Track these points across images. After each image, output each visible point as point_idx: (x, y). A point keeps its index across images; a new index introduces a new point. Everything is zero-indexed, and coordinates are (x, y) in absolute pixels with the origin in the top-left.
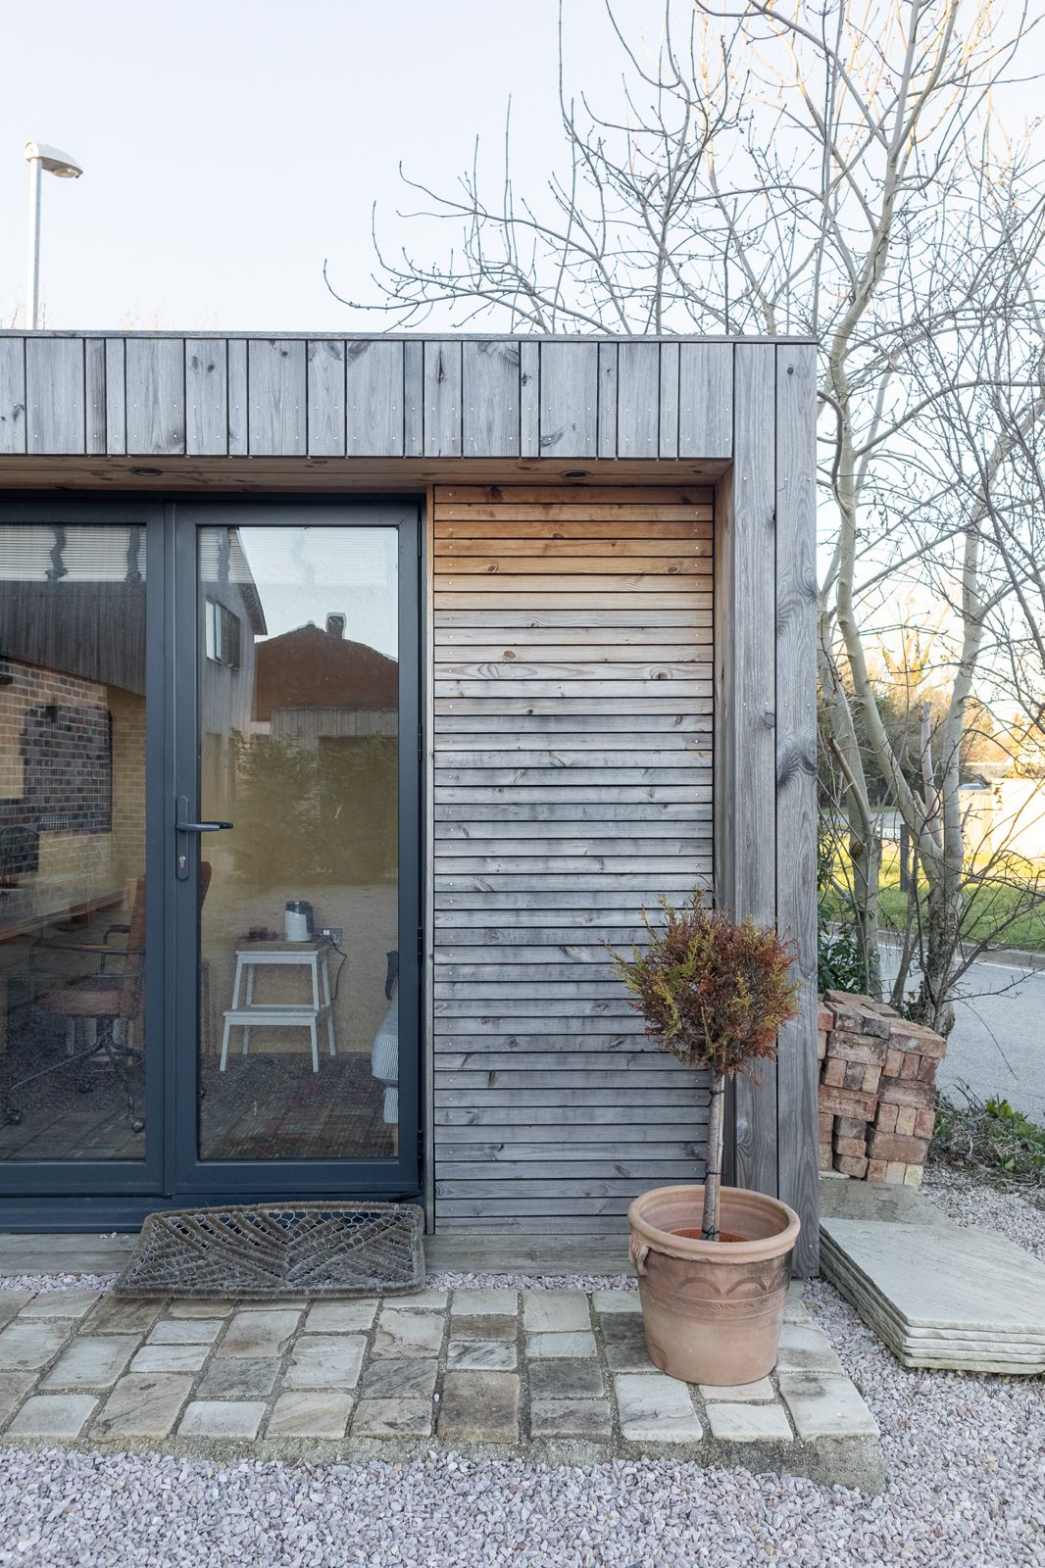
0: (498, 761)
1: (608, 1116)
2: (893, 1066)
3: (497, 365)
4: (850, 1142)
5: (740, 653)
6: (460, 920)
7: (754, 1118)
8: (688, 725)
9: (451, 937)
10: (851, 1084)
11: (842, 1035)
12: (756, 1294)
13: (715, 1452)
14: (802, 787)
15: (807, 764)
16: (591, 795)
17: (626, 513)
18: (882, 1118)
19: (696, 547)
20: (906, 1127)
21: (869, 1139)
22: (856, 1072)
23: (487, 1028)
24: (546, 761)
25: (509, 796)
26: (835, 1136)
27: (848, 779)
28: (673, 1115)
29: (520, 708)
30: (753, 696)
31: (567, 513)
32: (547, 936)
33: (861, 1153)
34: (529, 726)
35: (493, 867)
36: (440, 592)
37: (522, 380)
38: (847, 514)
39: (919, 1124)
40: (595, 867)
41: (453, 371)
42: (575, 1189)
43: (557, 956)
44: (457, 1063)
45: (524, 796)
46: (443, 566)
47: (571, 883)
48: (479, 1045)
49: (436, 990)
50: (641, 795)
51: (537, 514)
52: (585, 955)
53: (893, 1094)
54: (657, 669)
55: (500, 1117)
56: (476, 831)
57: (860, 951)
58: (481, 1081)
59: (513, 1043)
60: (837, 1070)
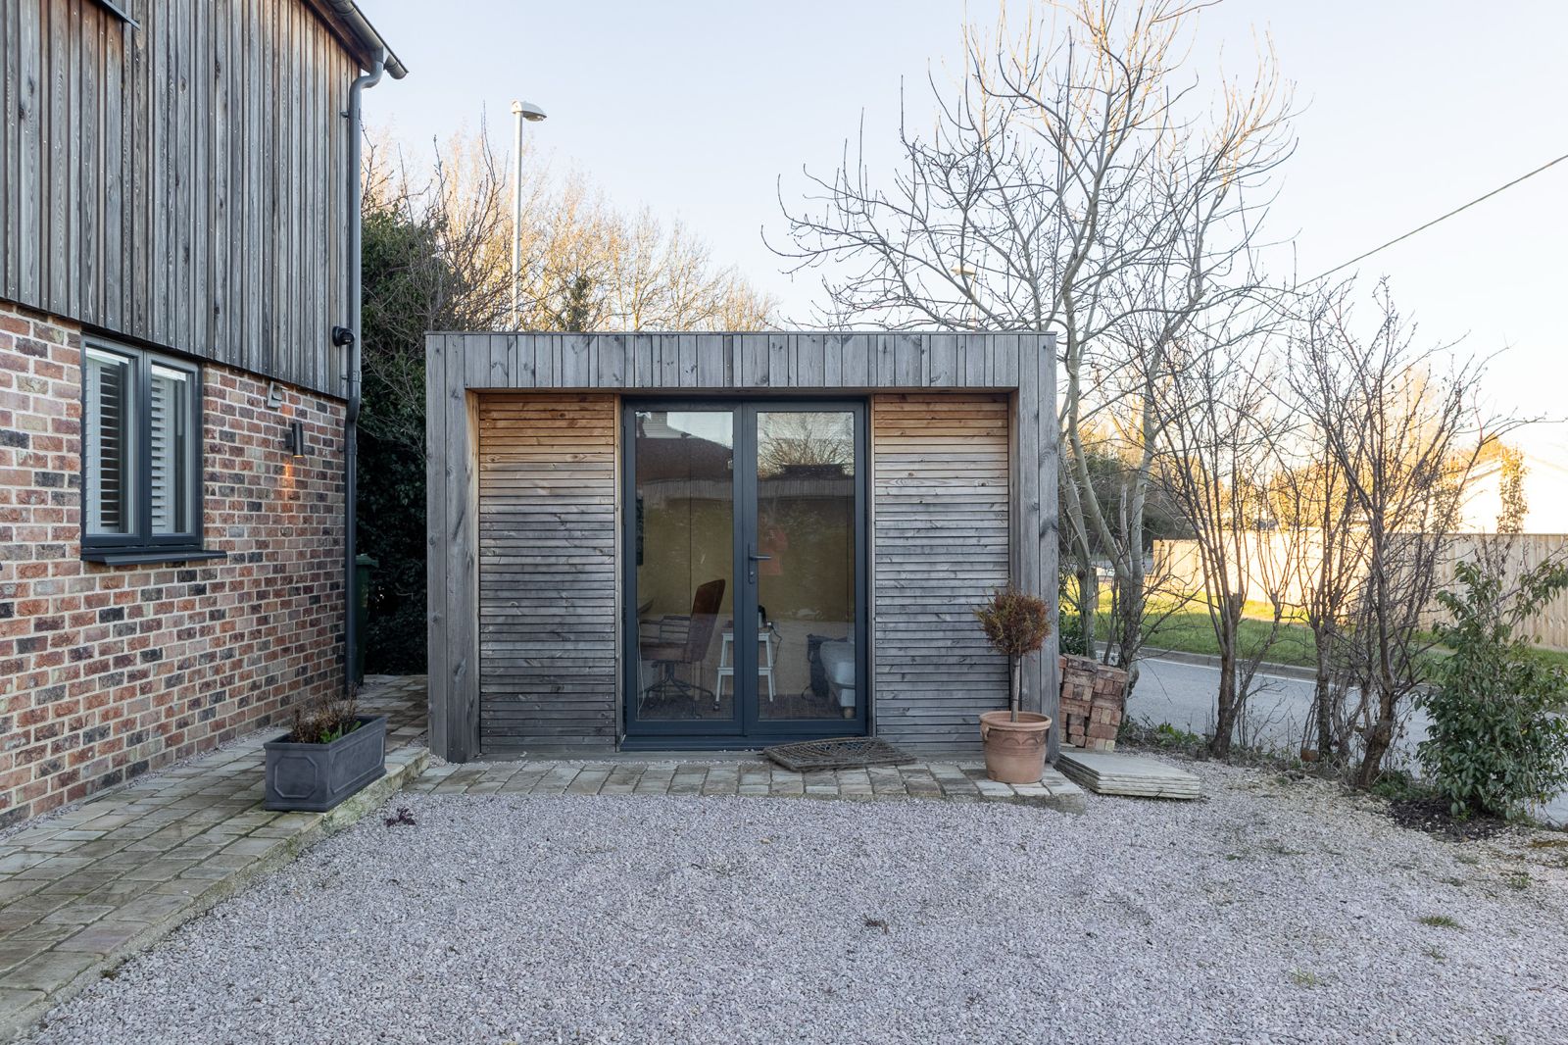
0: (906, 525)
1: (960, 695)
2: (1099, 687)
3: (911, 345)
4: (1076, 727)
5: (1023, 475)
6: (888, 601)
7: (1030, 688)
8: (996, 508)
9: (884, 610)
10: (1077, 697)
11: (1071, 671)
12: (1033, 744)
13: (1019, 800)
14: (1052, 539)
15: (1054, 527)
16: (951, 541)
17: (966, 407)
18: (1093, 715)
19: (1000, 423)
20: (1106, 720)
21: (1086, 726)
22: (1079, 689)
23: (902, 653)
24: (929, 525)
25: (911, 542)
26: (1068, 724)
27: (1076, 533)
28: (990, 694)
29: (917, 500)
30: (1029, 496)
31: (938, 407)
32: (929, 609)
33: (1082, 733)
34: (920, 509)
35: (903, 576)
36: (879, 445)
37: (922, 352)
38: (1074, 378)
39: (1113, 718)
40: (952, 576)
41: (890, 348)
42: (946, 729)
43: (934, 618)
44: (887, 669)
45: (918, 542)
46: (880, 432)
47: (941, 583)
48: (897, 661)
49: (876, 635)
50: (974, 541)
51: (923, 407)
52: (948, 618)
53: (1099, 702)
54: (982, 481)
55: (908, 695)
56: (895, 559)
57: (1083, 633)
58: (898, 678)
59: (914, 660)
60: (1069, 689)
